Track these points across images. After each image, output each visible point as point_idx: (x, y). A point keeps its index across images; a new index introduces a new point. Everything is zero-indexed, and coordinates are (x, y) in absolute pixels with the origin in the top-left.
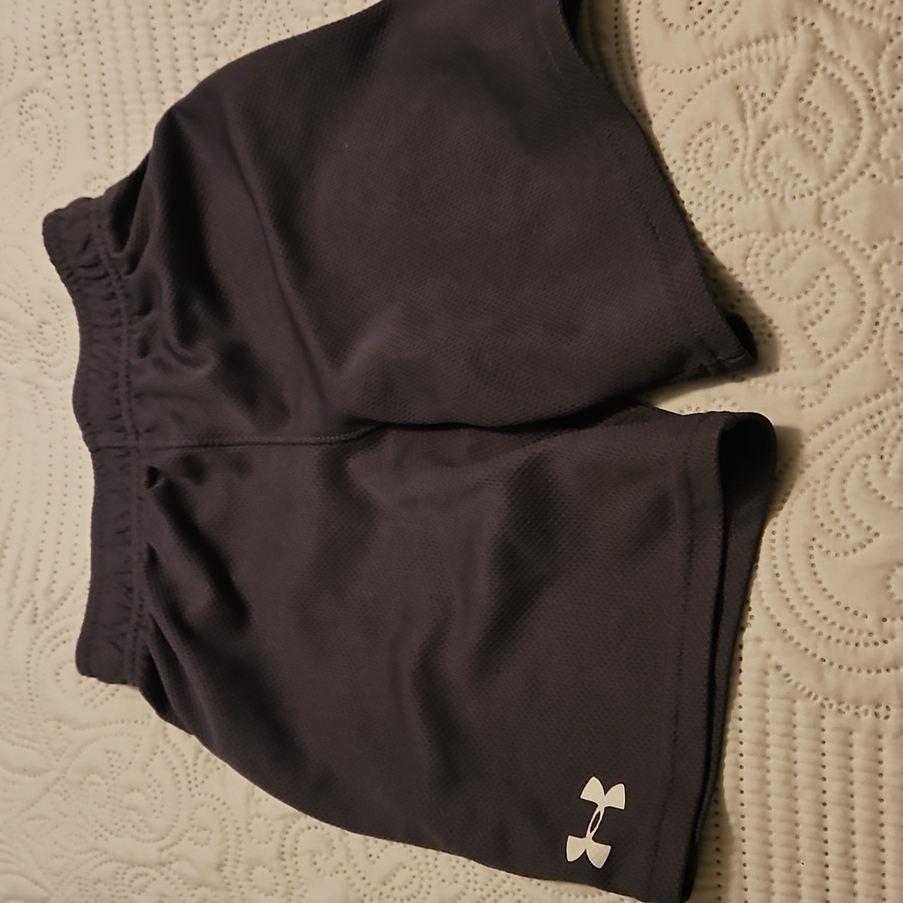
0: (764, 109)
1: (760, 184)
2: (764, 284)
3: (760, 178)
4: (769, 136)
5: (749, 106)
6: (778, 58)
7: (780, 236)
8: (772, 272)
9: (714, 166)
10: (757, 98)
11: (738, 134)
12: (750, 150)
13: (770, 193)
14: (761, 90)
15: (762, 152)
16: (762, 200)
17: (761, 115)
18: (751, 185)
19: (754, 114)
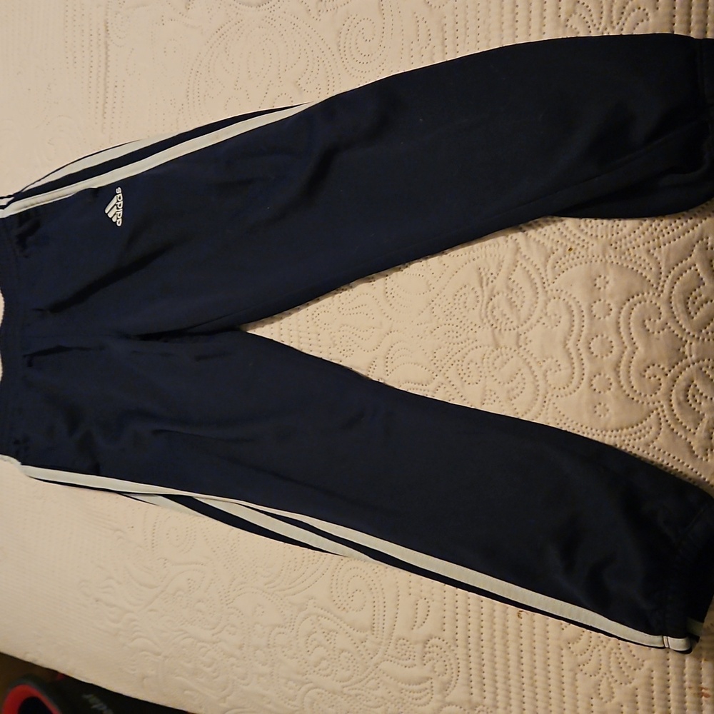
0: (492, 282)
1: (489, 321)
2: (492, 374)
3: (490, 317)
4: (494, 296)
5: (485, 279)
6: (500, 255)
7: (499, 350)
8: (496, 368)
9: (467, 308)
10: (489, 275)
11: (479, 293)
12: (485, 302)
13: (494, 326)
14: (491, 271)
15: (491, 304)
16: (490, 329)
17: (490, 284)
18: (485, 320)
19: (487, 284)
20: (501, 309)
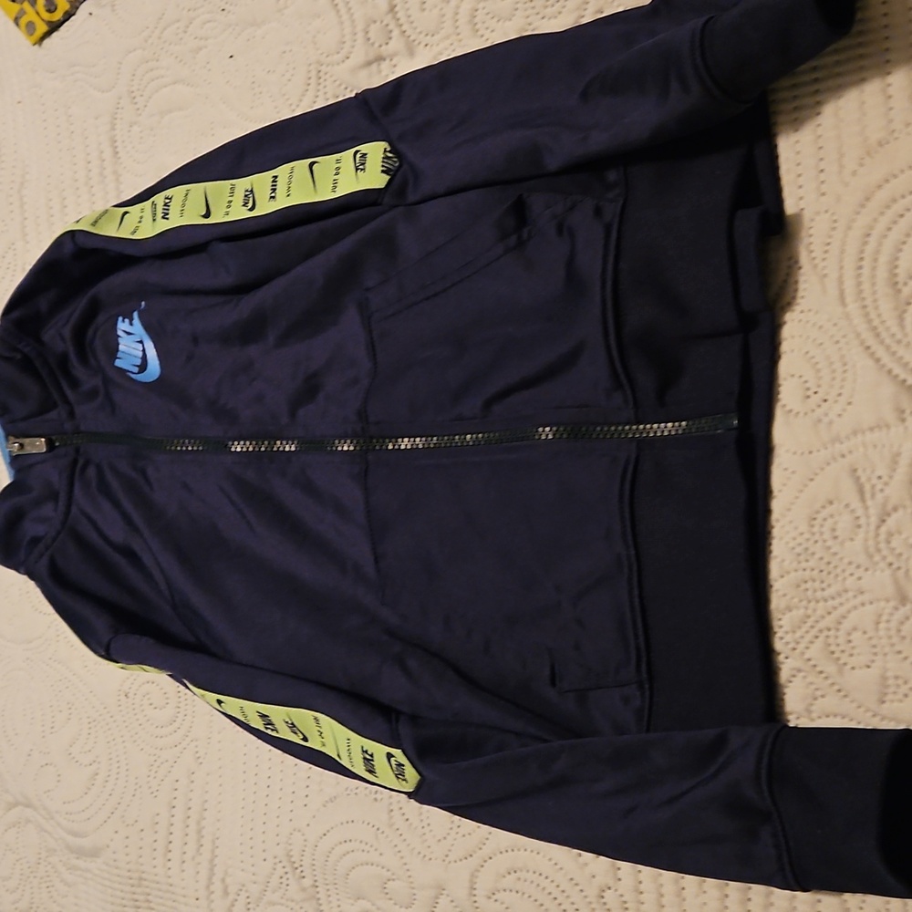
20: (904, 536)
